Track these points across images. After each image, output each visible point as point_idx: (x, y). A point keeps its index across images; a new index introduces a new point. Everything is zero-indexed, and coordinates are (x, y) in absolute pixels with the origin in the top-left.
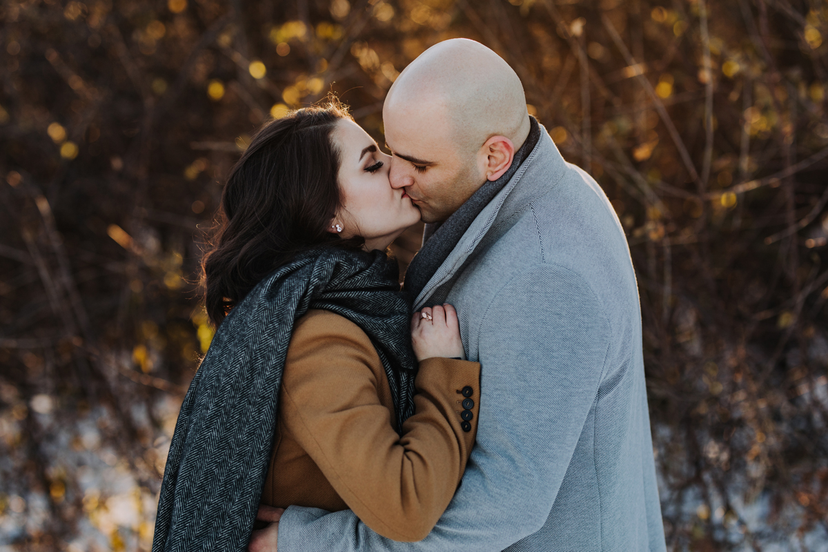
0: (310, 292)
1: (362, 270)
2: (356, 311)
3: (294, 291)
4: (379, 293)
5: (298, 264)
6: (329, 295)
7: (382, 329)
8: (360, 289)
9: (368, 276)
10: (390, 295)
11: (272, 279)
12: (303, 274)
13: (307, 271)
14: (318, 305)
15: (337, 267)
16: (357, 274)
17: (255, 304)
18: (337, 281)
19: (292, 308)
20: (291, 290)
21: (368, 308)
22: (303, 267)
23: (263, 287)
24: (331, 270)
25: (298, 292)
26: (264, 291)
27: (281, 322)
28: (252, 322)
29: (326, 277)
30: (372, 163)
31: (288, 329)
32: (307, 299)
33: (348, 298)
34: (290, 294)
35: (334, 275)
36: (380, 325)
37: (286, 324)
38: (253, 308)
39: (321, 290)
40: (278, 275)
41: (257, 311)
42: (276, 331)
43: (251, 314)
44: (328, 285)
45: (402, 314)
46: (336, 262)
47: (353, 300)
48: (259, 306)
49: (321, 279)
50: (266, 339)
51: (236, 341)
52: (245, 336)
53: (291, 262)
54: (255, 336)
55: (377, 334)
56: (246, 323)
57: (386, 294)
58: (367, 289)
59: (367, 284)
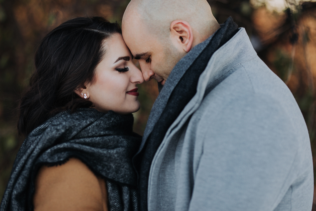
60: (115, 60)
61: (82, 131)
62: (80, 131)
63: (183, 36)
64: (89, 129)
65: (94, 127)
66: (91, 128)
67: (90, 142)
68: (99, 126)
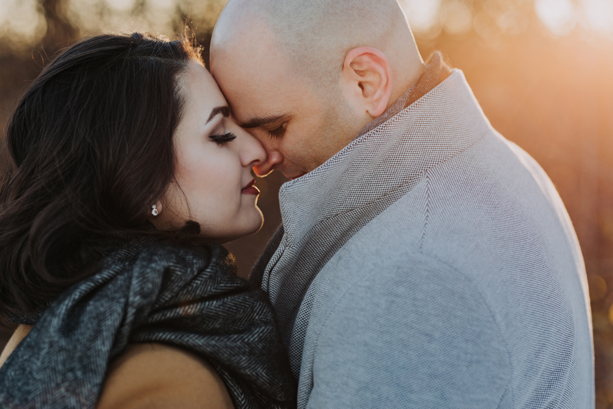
0: (130, 318)
1: (201, 271)
2: (202, 333)
3: (104, 319)
4: (228, 300)
5: (105, 274)
6: (157, 317)
7: (244, 354)
8: (202, 299)
9: (211, 277)
10: (245, 300)
11: (67, 303)
12: (115, 292)
13: (121, 286)
14: (143, 336)
15: (167, 274)
16: (195, 278)
17: (44, 342)
18: (168, 295)
19: (104, 347)
20: (100, 318)
21: (217, 326)
22: (112, 279)
23: (53, 314)
24: (159, 281)
25: (112, 322)
26: (56, 322)
27: (86, 369)
28: (40, 370)
29: (152, 292)
30: (221, 132)
31: (98, 380)
32: (126, 329)
33: (187, 317)
34: (99, 325)
35: (164, 287)
36: (240, 348)
37: (94, 372)
38: (40, 349)
39: (146, 313)
40: (76, 295)
41: (48, 353)
42: (78, 382)
43: (38, 359)
44: (156, 303)
45: (266, 323)
46: (164, 267)
47: (193, 317)
48: (51, 345)
49: (144, 295)
50: (63, 397)
51: (17, 401)
52: (29, 392)
53: (94, 274)
54: (46, 392)
55: (238, 363)
56: (31, 373)
57: (239, 298)
58: (211, 298)
59: (211, 289)
60: (208, 116)
61: (181, 292)
62: (177, 294)
63: (366, 82)
64: (197, 287)
65: (206, 281)
66: (200, 284)
67: (198, 313)
68: (215, 280)
